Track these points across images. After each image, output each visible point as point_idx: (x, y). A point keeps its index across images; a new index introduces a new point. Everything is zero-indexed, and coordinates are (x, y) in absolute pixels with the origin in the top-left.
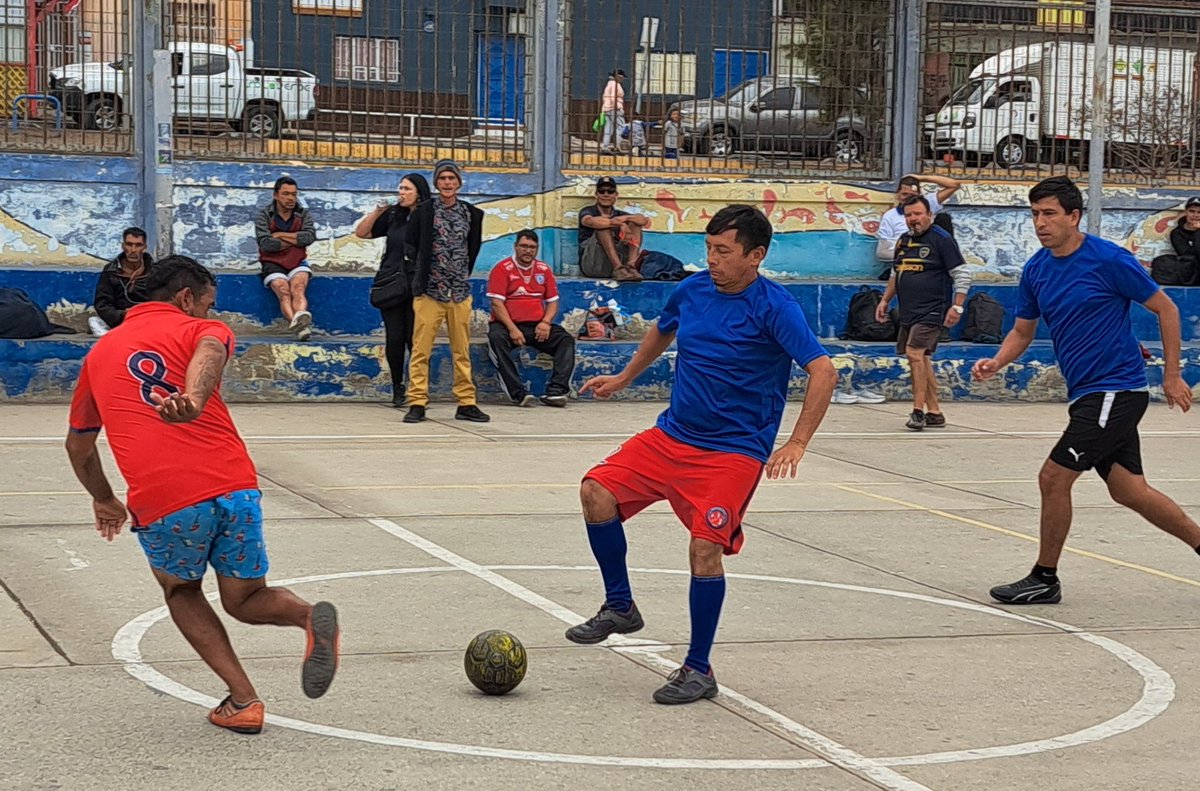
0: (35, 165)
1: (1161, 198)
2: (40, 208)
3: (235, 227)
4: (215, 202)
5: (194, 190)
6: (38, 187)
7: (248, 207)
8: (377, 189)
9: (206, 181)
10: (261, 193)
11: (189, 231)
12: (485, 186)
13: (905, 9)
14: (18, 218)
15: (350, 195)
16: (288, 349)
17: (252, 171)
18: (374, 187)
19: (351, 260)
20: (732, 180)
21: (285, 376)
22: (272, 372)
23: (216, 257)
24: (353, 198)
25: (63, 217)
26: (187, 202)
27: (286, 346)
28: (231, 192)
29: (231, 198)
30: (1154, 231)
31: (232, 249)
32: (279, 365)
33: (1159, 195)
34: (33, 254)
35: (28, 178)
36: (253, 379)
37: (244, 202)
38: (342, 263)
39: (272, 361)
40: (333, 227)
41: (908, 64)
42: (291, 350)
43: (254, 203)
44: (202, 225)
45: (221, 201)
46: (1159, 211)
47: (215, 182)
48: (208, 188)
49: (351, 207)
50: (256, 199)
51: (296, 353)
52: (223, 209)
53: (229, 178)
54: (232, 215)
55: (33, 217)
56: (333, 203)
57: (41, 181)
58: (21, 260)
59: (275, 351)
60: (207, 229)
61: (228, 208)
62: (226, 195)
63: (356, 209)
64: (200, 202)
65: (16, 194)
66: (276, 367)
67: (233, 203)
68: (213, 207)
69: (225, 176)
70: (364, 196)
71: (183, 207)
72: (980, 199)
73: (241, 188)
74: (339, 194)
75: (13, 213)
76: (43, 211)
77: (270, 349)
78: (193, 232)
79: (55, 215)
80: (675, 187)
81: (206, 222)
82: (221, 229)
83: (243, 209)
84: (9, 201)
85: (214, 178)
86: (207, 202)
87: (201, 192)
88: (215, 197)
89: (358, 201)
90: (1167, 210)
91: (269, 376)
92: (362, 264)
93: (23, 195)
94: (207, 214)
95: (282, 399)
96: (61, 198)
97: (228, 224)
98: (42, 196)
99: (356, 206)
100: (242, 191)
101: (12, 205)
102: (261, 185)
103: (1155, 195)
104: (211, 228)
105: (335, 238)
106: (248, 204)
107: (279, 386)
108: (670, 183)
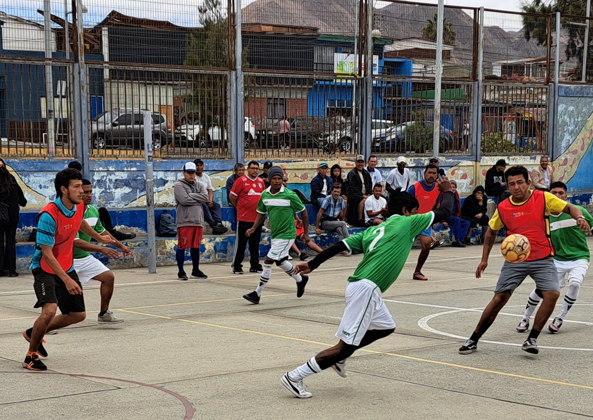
0: (39, 164)
1: (453, 161)
2: (41, 184)
3: (119, 189)
4: (111, 178)
5: (102, 173)
6: (41, 174)
7: (124, 180)
8: (174, 170)
9: (107, 168)
10: (129, 173)
11: (100, 192)
12: (215, 166)
13: (366, 83)
14: (33, 189)
15: (163, 172)
16: (171, 242)
17: (125, 163)
18: (173, 168)
19: (164, 202)
20: (306, 160)
21: (170, 254)
22: (165, 252)
23: (112, 203)
24: (164, 174)
25: (51, 187)
26: (100, 179)
27: (171, 241)
28: (117, 173)
29: (117, 176)
30: (450, 175)
31: (118, 199)
32: (168, 249)
33: (453, 159)
34: (39, 205)
35: (36, 170)
36: (159, 256)
37: (122, 177)
38: (161, 203)
39: (165, 247)
40: (157, 187)
41: (368, 107)
42: (173, 243)
43: (126, 178)
44: (106, 189)
45: (113, 177)
46: (452, 166)
47: (111, 169)
48: (108, 172)
49: (163, 178)
50: (127, 176)
51: (174, 243)
52: (114, 181)
53: (116, 166)
54: (118, 184)
55: (39, 188)
56: (157, 177)
57: (42, 171)
58: (35, 208)
59: (166, 243)
60: (108, 191)
61: (116, 180)
62: (115, 175)
63: (166, 179)
64: (105, 178)
65: (32, 178)
66: (167, 250)
67: (118, 178)
68: (110, 180)
69: (115, 166)
70: (169, 173)
71: (98, 181)
72: (393, 164)
73: (120, 171)
74: (159, 172)
75: (31, 187)
76: (43, 185)
77: (165, 242)
78: (103, 192)
79: (48, 187)
80: (285, 164)
81: (107, 187)
82: (113, 190)
83: (122, 181)
84: (29, 181)
85: (110, 167)
86: (108, 178)
87: (105, 174)
88: (111, 175)
89: (166, 175)
90: (455, 166)
91: (164, 254)
92: (169, 203)
93: (35, 178)
94: (108, 183)
95: (169, 264)
96: (50, 179)
97: (116, 188)
98: (42, 178)
99: (166, 177)
100: (121, 172)
101: (30, 183)
102: (129, 169)
103: (451, 160)
104: (109, 190)
105: (158, 192)
106: (124, 178)
107: (168, 259)
108: (284, 162)
